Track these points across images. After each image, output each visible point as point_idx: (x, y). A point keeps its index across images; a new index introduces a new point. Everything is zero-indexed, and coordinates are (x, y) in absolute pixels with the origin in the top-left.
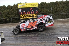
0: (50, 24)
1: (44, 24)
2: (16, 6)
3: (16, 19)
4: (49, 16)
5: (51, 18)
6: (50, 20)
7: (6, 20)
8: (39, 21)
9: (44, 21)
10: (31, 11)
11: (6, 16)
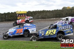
0: (31, 21)
1: (29, 21)
2: (15, 13)
3: (15, 19)
4: (31, 17)
5: (32, 18)
6: (31, 19)
7: (10, 19)
8: (26, 19)
9: (28, 19)
10: (23, 15)
11: (10, 18)
